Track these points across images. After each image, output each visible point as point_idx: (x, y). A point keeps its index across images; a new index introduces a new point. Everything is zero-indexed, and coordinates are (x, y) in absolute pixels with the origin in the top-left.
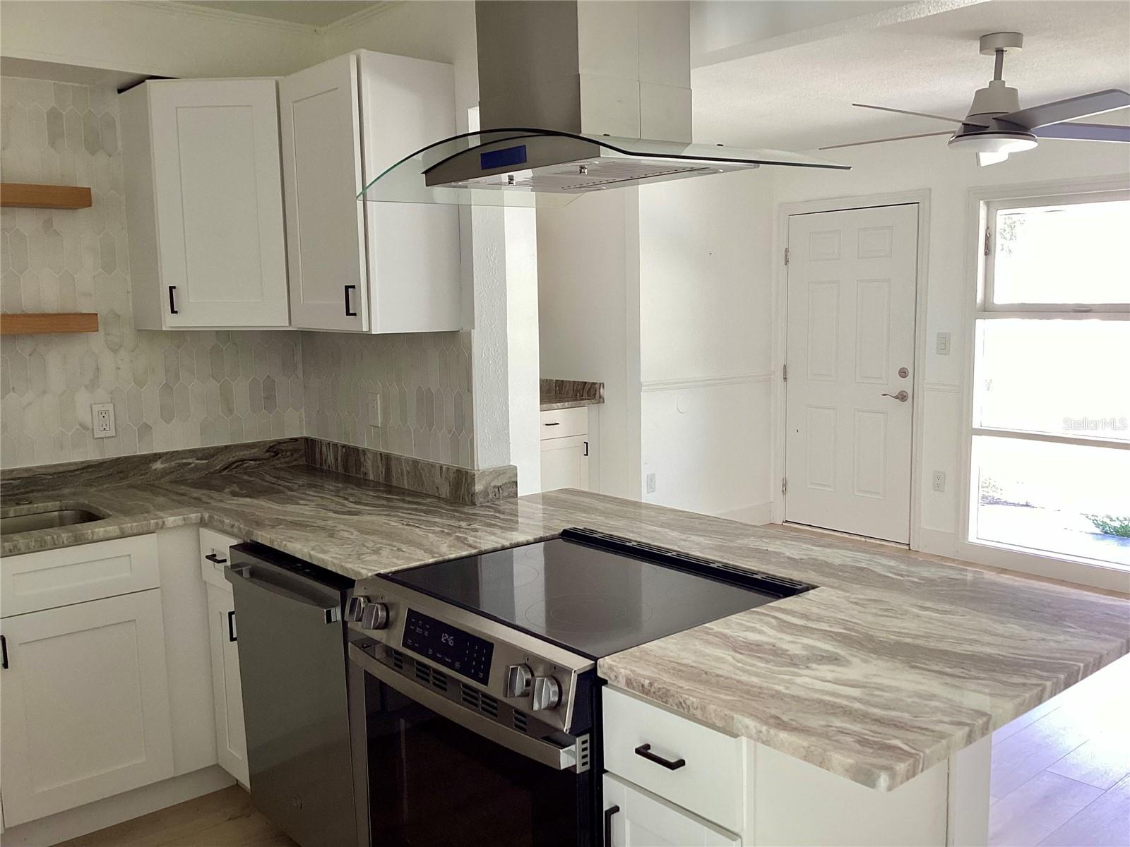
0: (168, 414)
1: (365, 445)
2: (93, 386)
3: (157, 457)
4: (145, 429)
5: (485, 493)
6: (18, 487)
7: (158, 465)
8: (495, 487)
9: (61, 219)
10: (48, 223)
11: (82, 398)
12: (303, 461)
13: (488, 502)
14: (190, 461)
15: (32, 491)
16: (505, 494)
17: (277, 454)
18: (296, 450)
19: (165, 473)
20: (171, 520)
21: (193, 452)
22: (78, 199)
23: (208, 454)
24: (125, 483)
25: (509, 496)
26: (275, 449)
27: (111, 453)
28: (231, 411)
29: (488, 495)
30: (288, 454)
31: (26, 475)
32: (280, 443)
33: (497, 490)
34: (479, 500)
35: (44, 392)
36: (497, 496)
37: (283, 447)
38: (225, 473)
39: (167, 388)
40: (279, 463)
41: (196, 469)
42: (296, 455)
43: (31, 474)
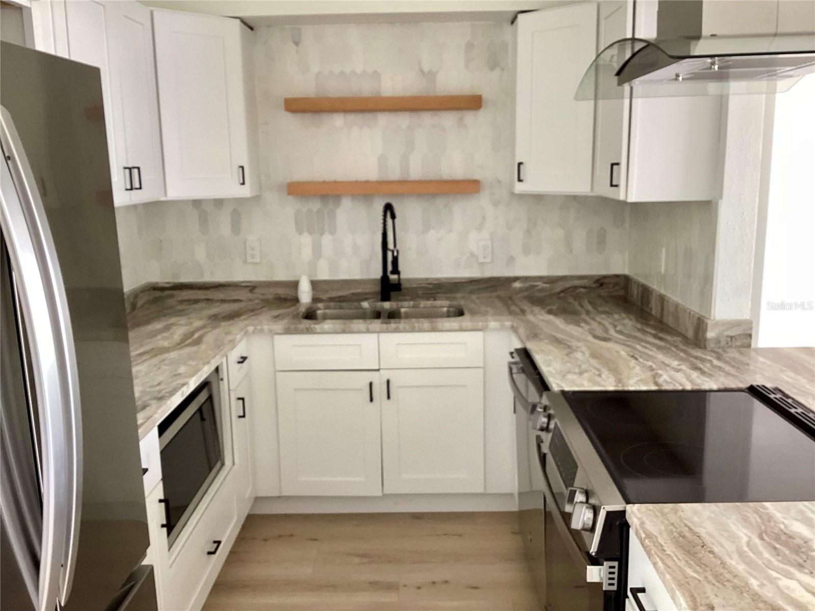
0: (526, 250)
1: (655, 287)
2: (480, 228)
3: (516, 279)
4: (511, 260)
5: (717, 341)
6: (431, 289)
7: (517, 285)
8: (728, 336)
9: (470, 117)
10: (461, 120)
11: (473, 236)
12: (622, 293)
13: (719, 348)
14: (538, 283)
15: (438, 293)
16: (738, 343)
17: (602, 285)
18: (617, 284)
19: (521, 290)
20: (493, 324)
21: (540, 278)
22: (474, 103)
23: (552, 280)
24: (494, 294)
25: (743, 346)
26: (601, 282)
27: (489, 273)
28: (571, 251)
29: (720, 342)
30: (611, 286)
31: (435, 282)
32: (605, 277)
33: (729, 339)
34: (711, 345)
35: (450, 231)
36: (730, 344)
37: (606, 281)
38: (562, 295)
39: (528, 232)
40: (603, 292)
41: (542, 290)
42: (617, 288)
43: (439, 282)
